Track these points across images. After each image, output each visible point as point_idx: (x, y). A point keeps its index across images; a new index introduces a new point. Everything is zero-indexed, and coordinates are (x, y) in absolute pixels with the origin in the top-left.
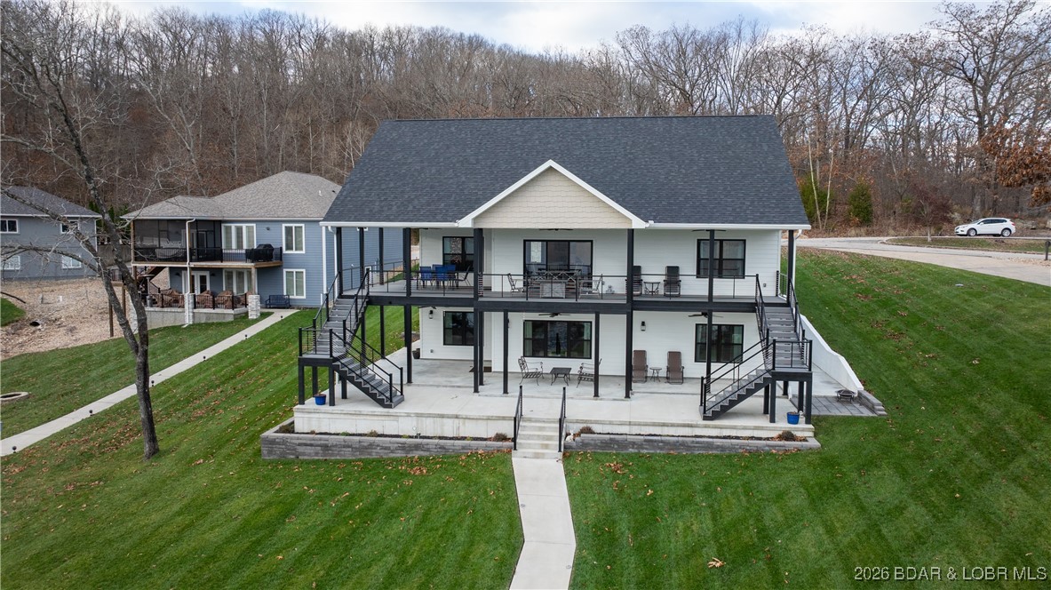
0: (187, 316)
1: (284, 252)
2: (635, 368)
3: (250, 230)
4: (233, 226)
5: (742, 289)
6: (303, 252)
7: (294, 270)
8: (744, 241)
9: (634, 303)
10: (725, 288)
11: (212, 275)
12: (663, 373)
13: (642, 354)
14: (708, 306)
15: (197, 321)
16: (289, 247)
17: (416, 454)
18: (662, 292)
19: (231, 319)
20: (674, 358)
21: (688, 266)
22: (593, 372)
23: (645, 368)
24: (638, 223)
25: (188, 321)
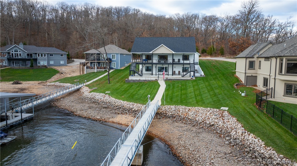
0: (96, 70)
1: (112, 59)
2: (174, 73)
4: (102, 55)
5: (188, 62)
6: (115, 59)
7: (114, 63)
8: (189, 55)
9: (173, 63)
10: (185, 62)
11: (98, 64)
12: (178, 74)
13: (175, 71)
14: (184, 64)
15: (97, 71)
16: (113, 58)
17: (146, 81)
18: (177, 62)
19: (104, 71)
20: (179, 72)
21: (181, 58)
22: (168, 74)
23: (175, 73)
24: (174, 53)
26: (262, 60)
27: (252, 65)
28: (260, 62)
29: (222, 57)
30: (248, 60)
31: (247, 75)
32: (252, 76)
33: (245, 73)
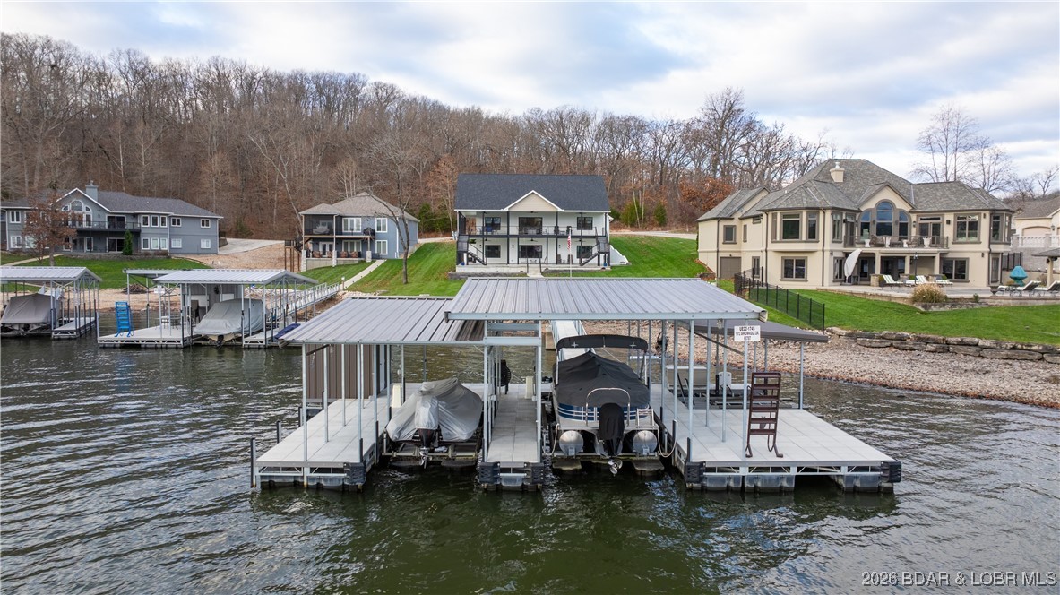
1: (377, 231)
3: (358, 221)
4: (349, 219)
5: (592, 233)
6: (387, 232)
7: (382, 241)
8: (593, 217)
9: (558, 236)
10: (586, 233)
11: (336, 244)
12: (567, 262)
13: (560, 256)
14: (581, 238)
15: (341, 264)
16: (379, 229)
18: (566, 233)
19: (359, 262)
20: (570, 256)
21: (574, 224)
22: (544, 261)
23: (560, 260)
24: (560, 210)
25: (334, 264)
26: (749, 222)
27: (729, 235)
28: (745, 226)
29: (663, 230)
30: (723, 223)
31: (721, 255)
32: (731, 257)
33: (718, 251)
